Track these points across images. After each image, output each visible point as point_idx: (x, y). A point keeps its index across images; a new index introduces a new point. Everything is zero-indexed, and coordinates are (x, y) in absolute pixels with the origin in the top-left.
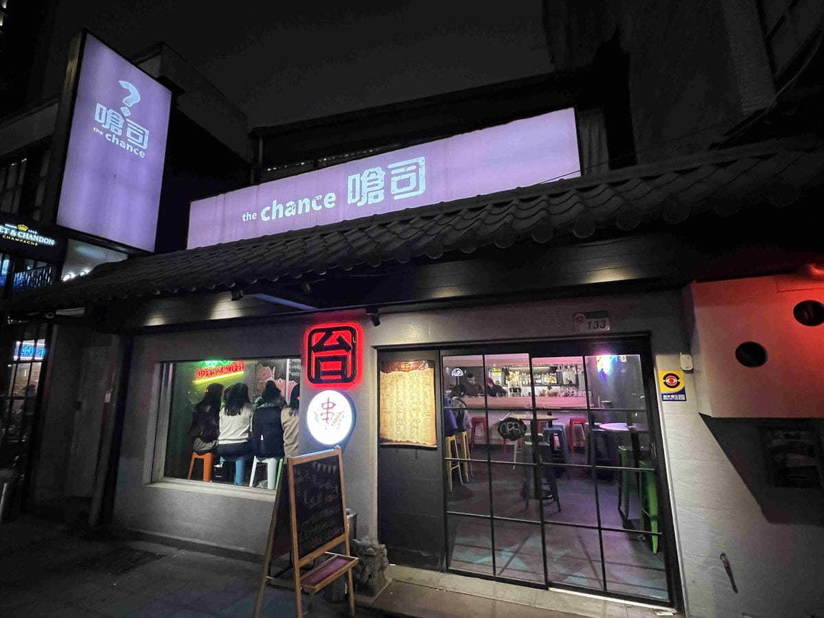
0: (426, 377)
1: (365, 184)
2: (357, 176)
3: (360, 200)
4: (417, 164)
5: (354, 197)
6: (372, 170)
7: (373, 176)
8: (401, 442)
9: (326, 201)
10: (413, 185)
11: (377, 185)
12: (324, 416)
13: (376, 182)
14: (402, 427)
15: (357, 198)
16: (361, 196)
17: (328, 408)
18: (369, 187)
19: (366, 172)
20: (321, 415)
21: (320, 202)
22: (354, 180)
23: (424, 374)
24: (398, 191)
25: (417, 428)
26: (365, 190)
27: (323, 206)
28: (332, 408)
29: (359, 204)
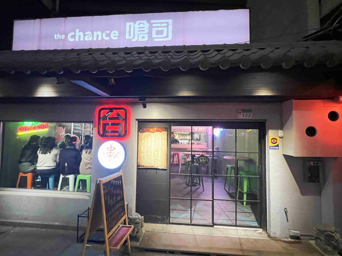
0: (163, 136)
1: (137, 29)
2: (132, 24)
3: (133, 38)
4: (168, 23)
5: (130, 35)
6: (141, 22)
7: (141, 25)
8: (148, 166)
9: (112, 35)
10: (165, 34)
11: (144, 31)
12: (109, 154)
13: (143, 29)
14: (149, 159)
15: (132, 36)
16: (134, 35)
17: (111, 150)
18: (139, 31)
19: (138, 22)
20: (107, 154)
21: (108, 35)
22: (130, 26)
23: (162, 134)
24: (156, 36)
25: (157, 160)
26: (137, 33)
27: (110, 37)
28: (113, 150)
29: (133, 40)
